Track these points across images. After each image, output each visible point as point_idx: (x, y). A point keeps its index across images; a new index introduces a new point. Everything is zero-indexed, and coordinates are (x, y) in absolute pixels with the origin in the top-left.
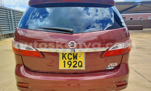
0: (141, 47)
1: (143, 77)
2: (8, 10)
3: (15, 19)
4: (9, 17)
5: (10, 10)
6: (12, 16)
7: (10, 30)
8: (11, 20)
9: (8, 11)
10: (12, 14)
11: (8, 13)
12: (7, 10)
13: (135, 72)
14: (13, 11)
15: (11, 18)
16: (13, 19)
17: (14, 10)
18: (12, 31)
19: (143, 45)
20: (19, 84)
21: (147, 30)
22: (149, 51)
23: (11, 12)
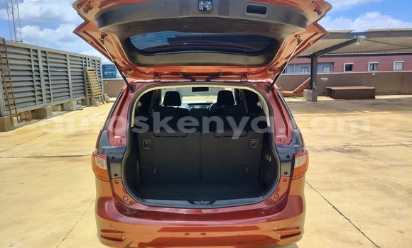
0: (360, 148)
1: (348, 221)
2: (31, 50)
3: (47, 71)
4: (33, 69)
5: (36, 51)
6: (41, 64)
7: (35, 101)
8: (39, 76)
9: (32, 53)
10: (40, 59)
11: (32, 59)
12: (29, 50)
13: (334, 210)
14: (45, 52)
15: (38, 71)
16: (42, 74)
17: (47, 51)
18: (41, 102)
19: (365, 142)
20: (104, 234)
21: (386, 99)
22: (375, 159)
23: (40, 54)
